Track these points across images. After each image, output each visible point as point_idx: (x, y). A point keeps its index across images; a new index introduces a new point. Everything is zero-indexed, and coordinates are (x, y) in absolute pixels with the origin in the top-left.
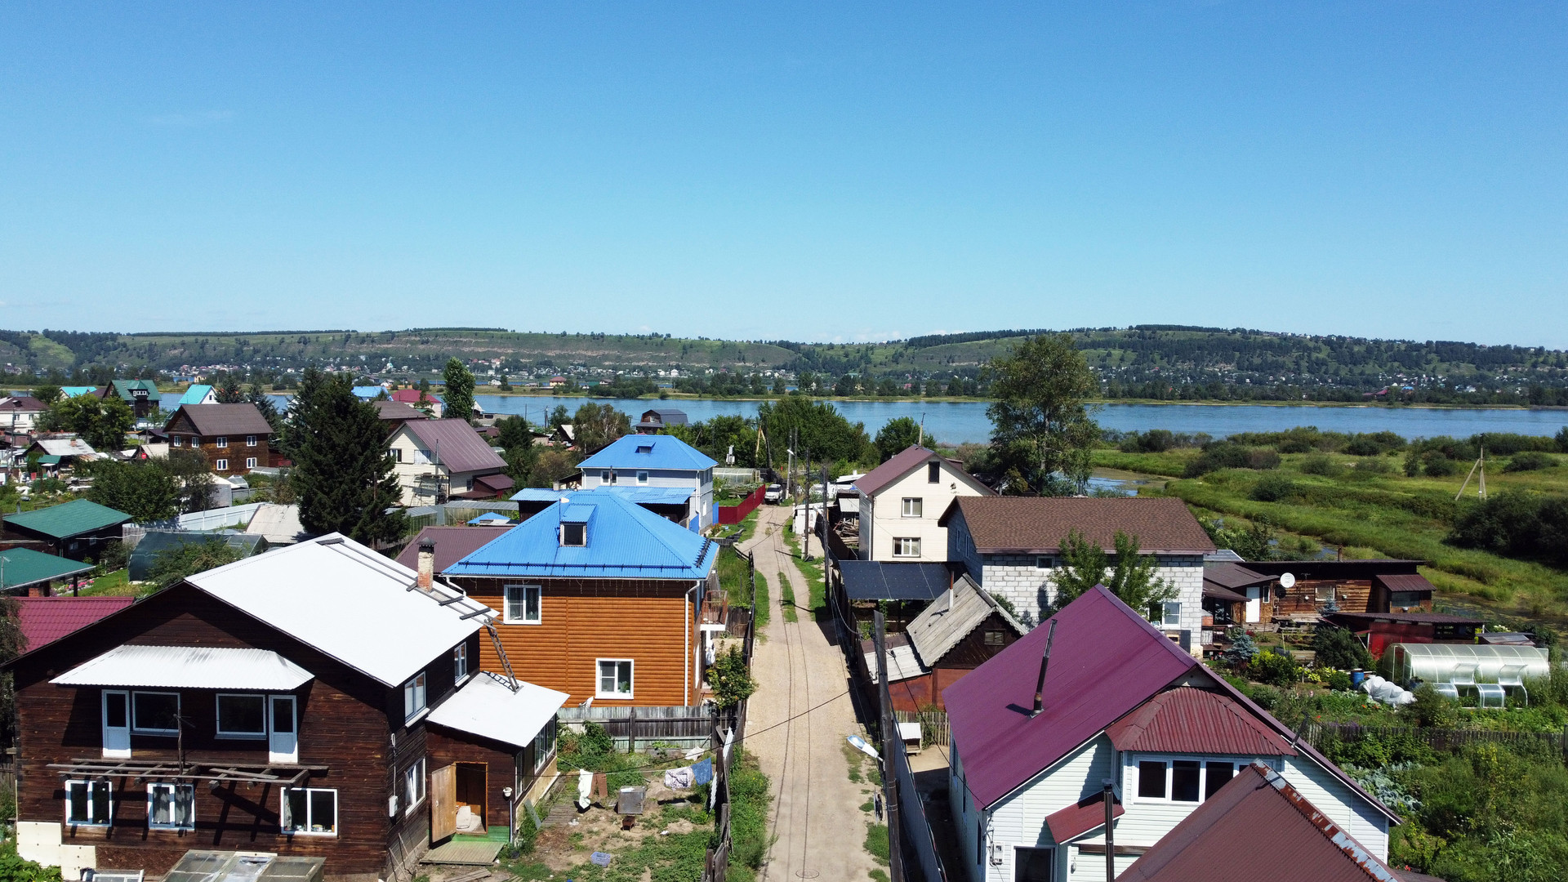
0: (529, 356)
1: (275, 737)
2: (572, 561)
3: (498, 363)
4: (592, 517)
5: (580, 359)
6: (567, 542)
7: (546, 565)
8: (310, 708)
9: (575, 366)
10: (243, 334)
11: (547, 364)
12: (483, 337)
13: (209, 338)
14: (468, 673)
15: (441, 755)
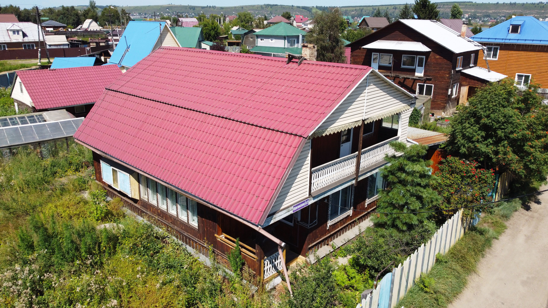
0: (481, 13)
1: (418, 68)
2: (513, 38)
3: (467, 16)
4: (523, 24)
5: (503, 14)
6: (512, 32)
7: (503, 39)
8: (429, 60)
9: (500, 17)
10: (375, 6)
11: (488, 16)
12: (463, 5)
13: (364, 8)
14: (474, 64)
15: (464, 83)
